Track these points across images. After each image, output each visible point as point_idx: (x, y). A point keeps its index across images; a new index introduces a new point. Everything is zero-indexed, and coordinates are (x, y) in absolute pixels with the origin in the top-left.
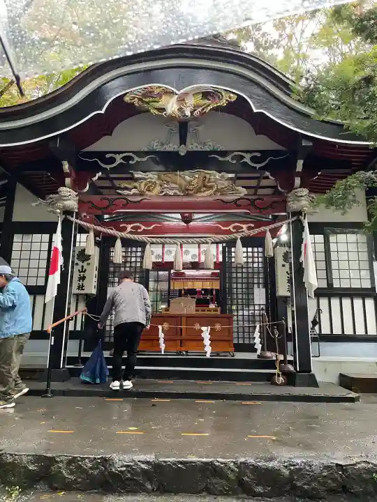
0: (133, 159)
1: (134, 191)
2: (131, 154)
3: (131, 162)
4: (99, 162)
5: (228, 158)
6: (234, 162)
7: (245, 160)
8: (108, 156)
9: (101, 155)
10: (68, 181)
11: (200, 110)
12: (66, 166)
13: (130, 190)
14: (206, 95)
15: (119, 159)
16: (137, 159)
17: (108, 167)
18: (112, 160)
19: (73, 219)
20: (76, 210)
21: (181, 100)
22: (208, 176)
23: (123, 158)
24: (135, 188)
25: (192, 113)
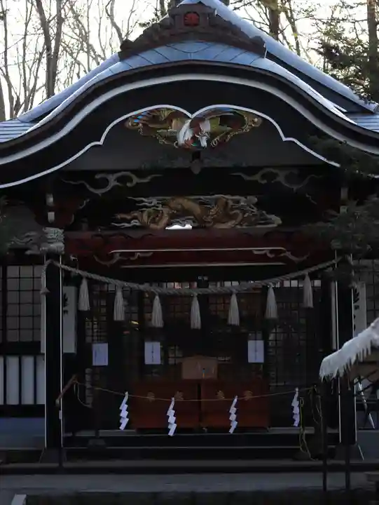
0: (131, 181)
1: (134, 223)
2: (128, 173)
3: (129, 185)
4: (88, 186)
5: (257, 177)
6: (264, 182)
7: (278, 179)
8: (98, 177)
9: (89, 175)
10: (51, 216)
11: (218, 138)
12: (51, 200)
13: (129, 222)
14: (224, 119)
15: (113, 181)
16: (136, 180)
17: (99, 192)
18: (105, 182)
19: (60, 264)
20: (63, 253)
21: (195, 125)
22: (231, 203)
23: (118, 180)
24: (135, 218)
25: (208, 141)
